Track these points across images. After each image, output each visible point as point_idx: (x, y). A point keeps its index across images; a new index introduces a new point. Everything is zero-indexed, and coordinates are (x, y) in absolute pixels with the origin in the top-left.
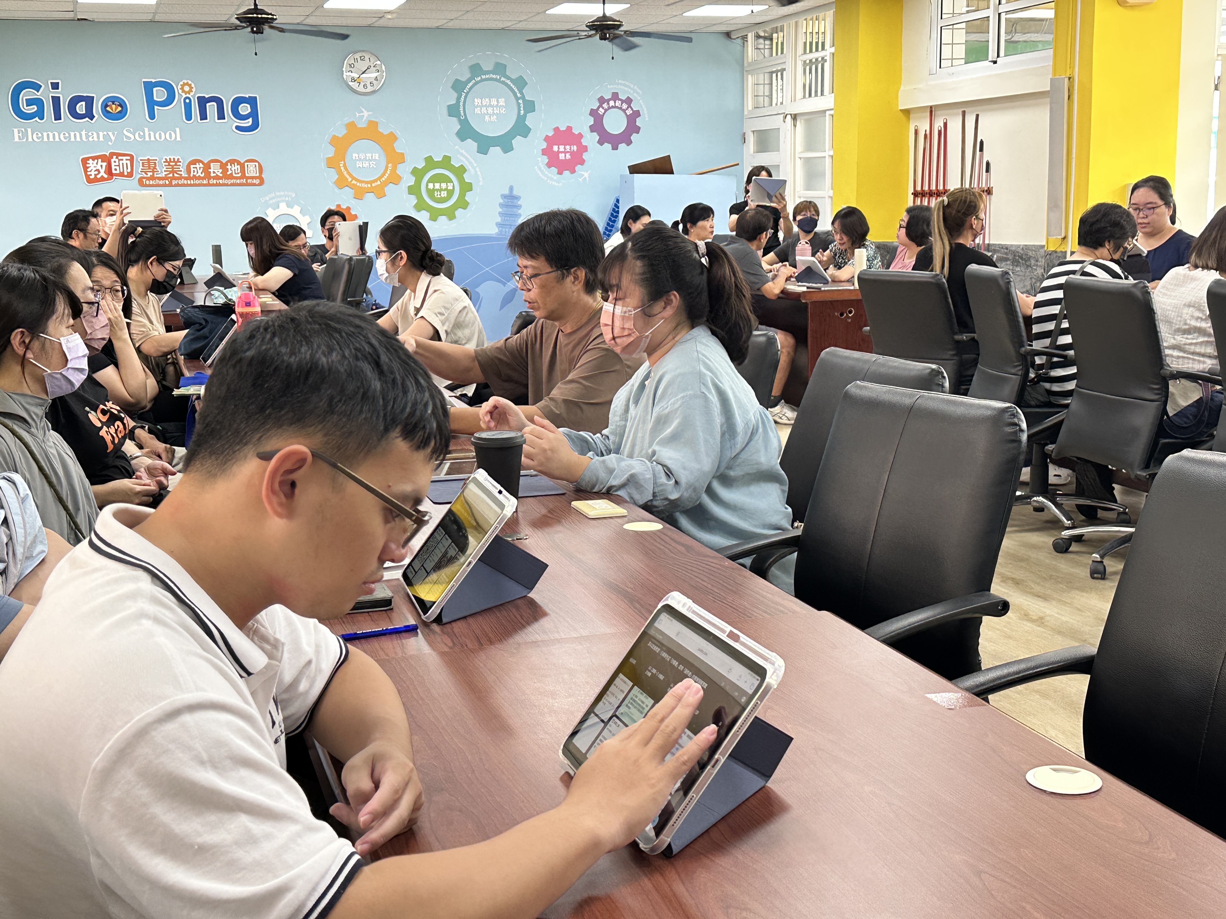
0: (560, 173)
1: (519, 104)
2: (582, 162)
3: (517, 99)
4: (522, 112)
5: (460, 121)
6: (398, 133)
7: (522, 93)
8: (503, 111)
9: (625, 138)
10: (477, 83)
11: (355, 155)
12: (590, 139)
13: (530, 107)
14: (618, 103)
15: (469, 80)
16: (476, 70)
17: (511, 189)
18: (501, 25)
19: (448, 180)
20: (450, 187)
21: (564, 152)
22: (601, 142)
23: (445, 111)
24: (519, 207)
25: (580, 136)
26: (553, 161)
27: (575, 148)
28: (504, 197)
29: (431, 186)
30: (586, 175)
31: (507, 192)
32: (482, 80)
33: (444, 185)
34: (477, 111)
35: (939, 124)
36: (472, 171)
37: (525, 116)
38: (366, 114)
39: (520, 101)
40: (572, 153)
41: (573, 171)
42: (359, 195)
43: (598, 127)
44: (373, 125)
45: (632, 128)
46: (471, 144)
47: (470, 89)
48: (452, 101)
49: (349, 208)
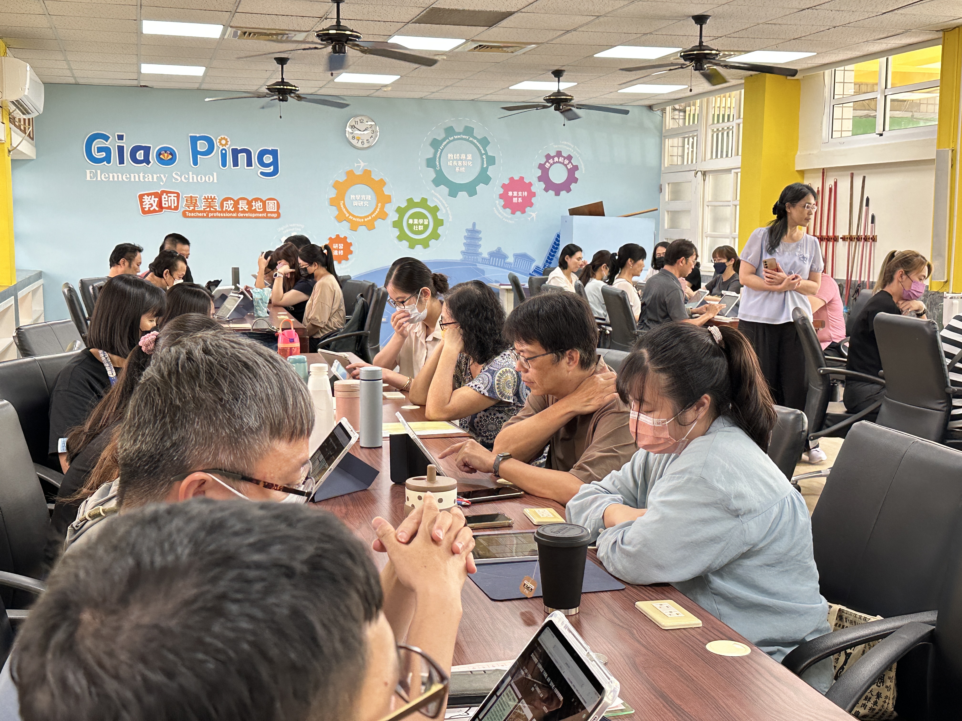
0: (513, 213)
1: (482, 159)
2: (531, 205)
3: (481, 155)
4: (485, 166)
5: (436, 172)
6: (386, 179)
7: (485, 150)
8: (470, 163)
9: (566, 186)
10: (450, 142)
11: (352, 196)
12: (538, 187)
13: (491, 161)
14: (561, 159)
15: (444, 140)
16: (450, 131)
17: (474, 224)
18: (471, 97)
19: (425, 217)
20: (426, 223)
21: (517, 197)
22: (546, 190)
23: (424, 163)
24: (480, 239)
25: (530, 184)
26: (508, 203)
27: (526, 194)
28: (468, 231)
29: (411, 221)
30: (534, 215)
31: (470, 227)
32: (454, 140)
33: (421, 221)
34: (450, 163)
35: (830, 183)
36: (444, 210)
37: (487, 167)
38: (362, 164)
39: (484, 157)
40: (523, 198)
41: (523, 212)
42: (354, 227)
43: (544, 177)
44: (367, 173)
45: (572, 179)
46: (444, 189)
47: (445, 146)
48: (431, 156)
49: (346, 238)
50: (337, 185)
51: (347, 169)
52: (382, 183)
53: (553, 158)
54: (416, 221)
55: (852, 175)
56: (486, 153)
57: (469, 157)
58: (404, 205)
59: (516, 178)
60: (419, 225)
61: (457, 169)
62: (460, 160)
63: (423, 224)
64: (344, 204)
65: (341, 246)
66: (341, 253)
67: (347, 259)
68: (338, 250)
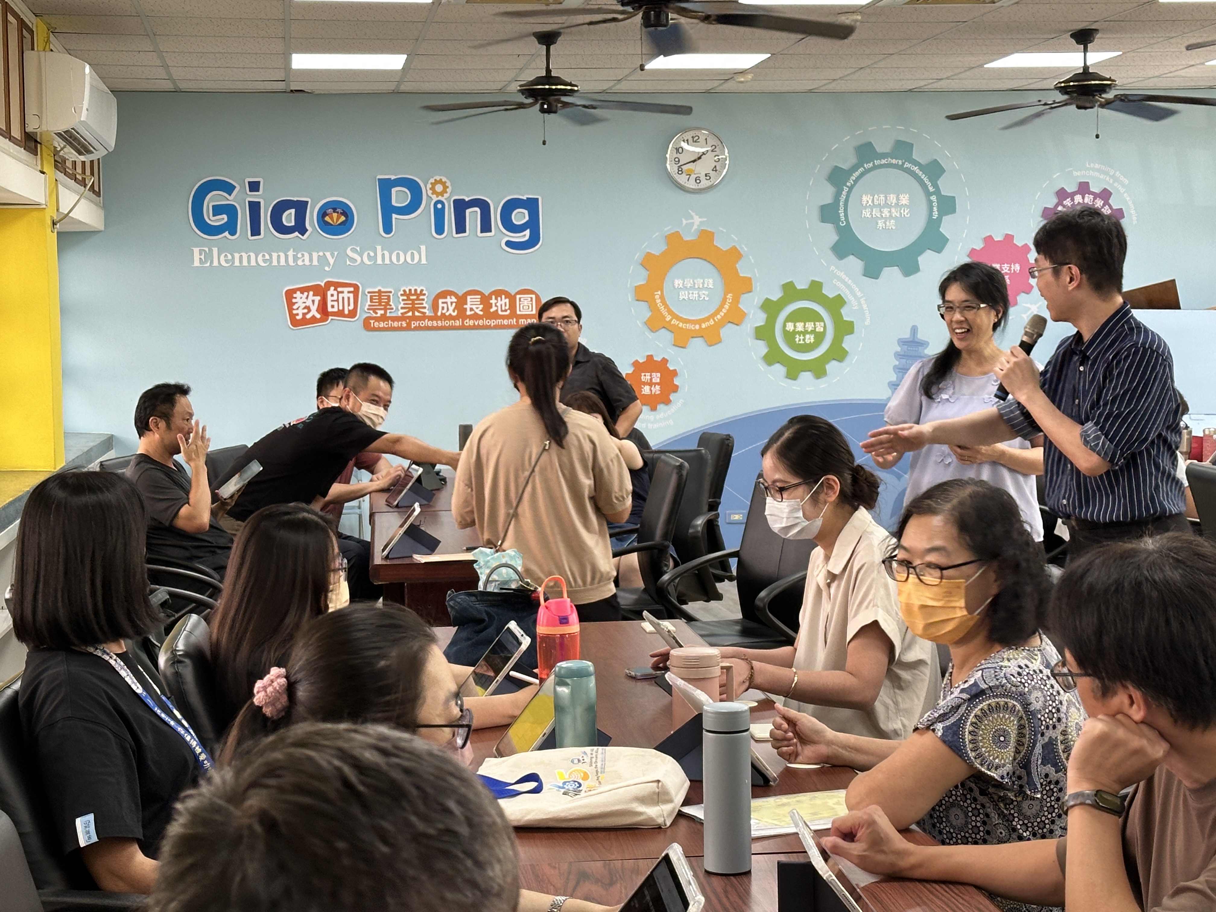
1: (930, 202)
2: (1028, 288)
3: (928, 194)
4: (935, 215)
5: (840, 230)
6: (744, 249)
7: (936, 186)
8: (906, 212)
10: (867, 171)
11: (678, 282)
13: (948, 206)
14: (1089, 199)
15: (854, 168)
16: (866, 152)
17: (914, 330)
18: (909, 86)
19: (817, 318)
20: (820, 329)
23: (815, 214)
25: (1026, 248)
27: (1017, 267)
28: (902, 342)
29: (790, 327)
30: (1034, 308)
31: (906, 335)
32: (875, 167)
33: (810, 326)
34: (866, 213)
36: (854, 303)
37: (940, 219)
38: (697, 220)
39: (934, 198)
40: (1012, 276)
41: (1013, 303)
42: (681, 341)
44: (706, 236)
46: (854, 263)
47: (856, 181)
48: (828, 199)
49: (665, 361)
50: (648, 261)
51: (668, 229)
52: (735, 254)
53: (1072, 195)
54: (800, 326)
56: (937, 192)
57: (904, 199)
58: (776, 295)
59: (998, 238)
60: (805, 333)
61: (881, 224)
62: (887, 205)
63: (813, 332)
64: (662, 297)
65: (656, 377)
66: (657, 389)
67: (667, 402)
68: (651, 384)
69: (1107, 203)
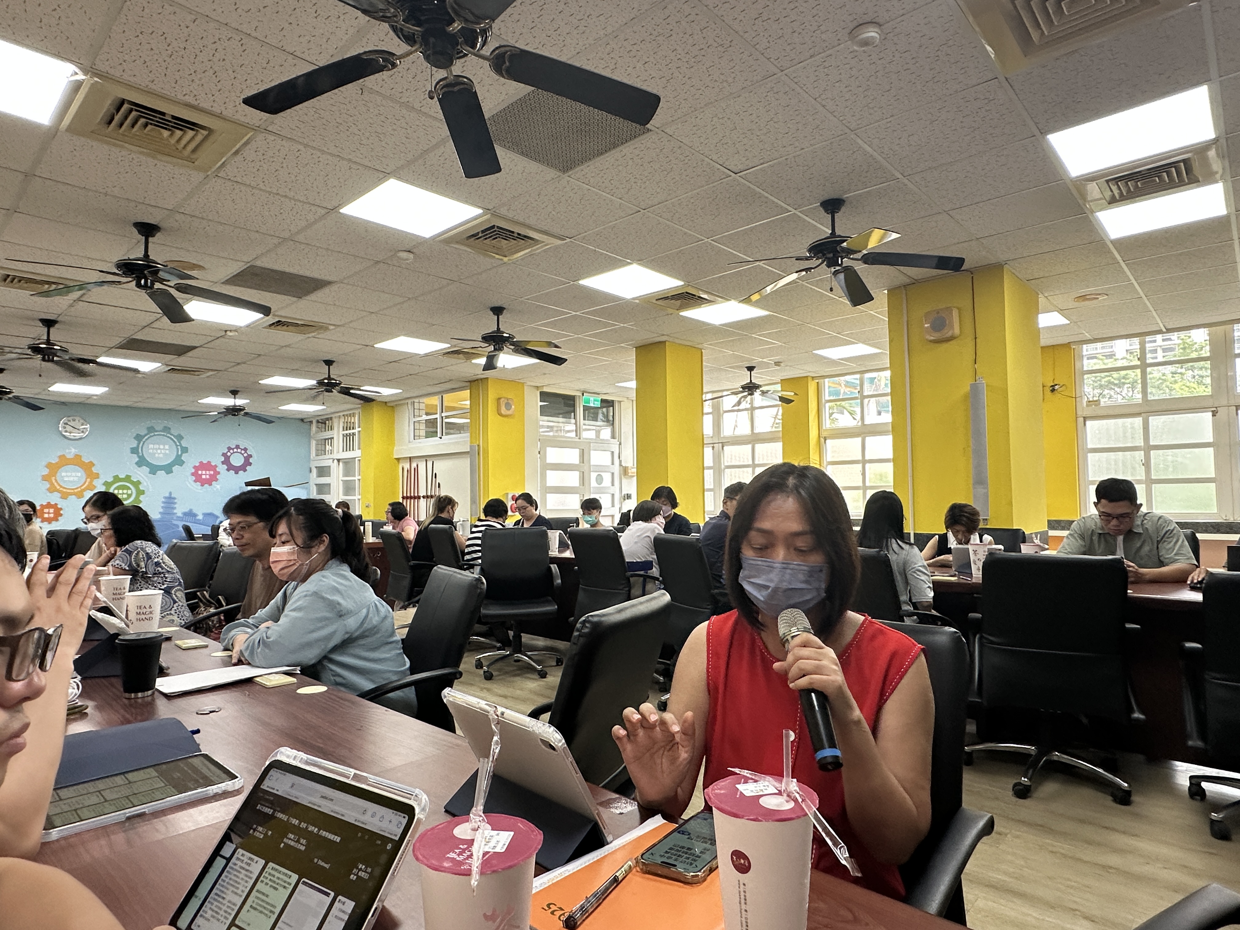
0: (202, 485)
1: (178, 449)
2: (217, 480)
3: (177, 446)
4: (180, 453)
5: (139, 457)
6: (95, 462)
7: (180, 443)
8: (167, 452)
9: (243, 468)
10: (151, 436)
11: (63, 474)
12: (222, 468)
13: (185, 450)
14: (239, 450)
15: (146, 435)
16: (151, 429)
17: (170, 493)
18: (168, 407)
19: (129, 488)
20: (129, 492)
21: (205, 474)
22: (228, 470)
23: (129, 451)
24: (175, 503)
25: (216, 466)
26: (198, 479)
27: (212, 472)
28: (165, 498)
30: (218, 487)
31: (167, 495)
32: (155, 435)
33: (125, 491)
34: (151, 451)
35: (414, 465)
36: (145, 484)
37: (181, 455)
38: (73, 450)
39: (179, 447)
40: (210, 475)
41: (210, 485)
42: (65, 496)
43: (227, 461)
44: (78, 457)
45: (247, 462)
46: (146, 469)
47: (146, 440)
48: (135, 445)
49: (56, 504)
50: (49, 465)
51: (59, 453)
52: (92, 464)
53: (233, 449)
54: (121, 491)
55: (426, 461)
56: (181, 445)
57: (167, 447)
58: (110, 480)
59: (205, 462)
60: (123, 494)
61: (157, 455)
62: (159, 449)
63: (127, 494)
64: (56, 480)
65: (52, 510)
66: (52, 515)
67: (57, 520)
68: (49, 513)
69: (246, 452)
